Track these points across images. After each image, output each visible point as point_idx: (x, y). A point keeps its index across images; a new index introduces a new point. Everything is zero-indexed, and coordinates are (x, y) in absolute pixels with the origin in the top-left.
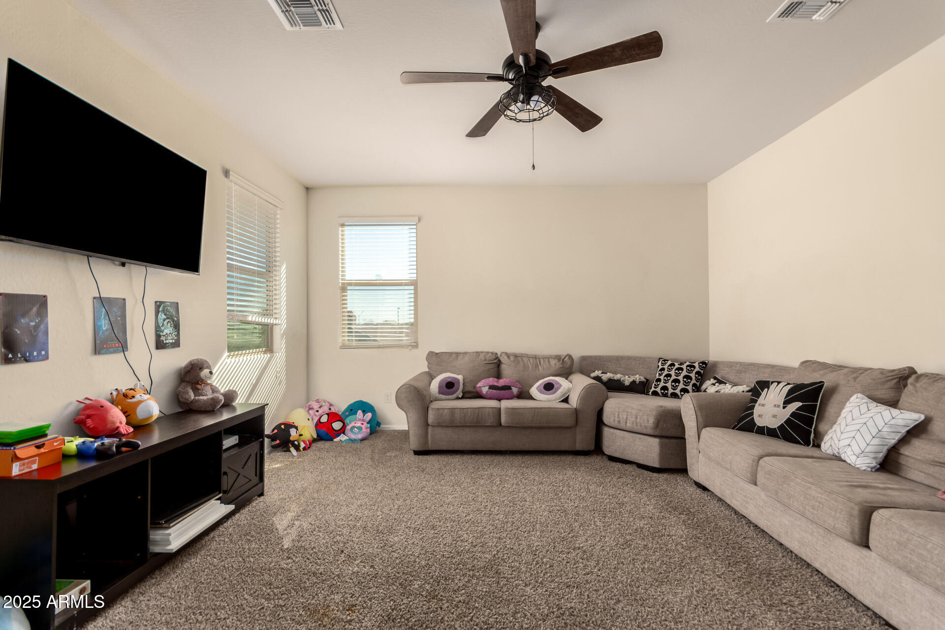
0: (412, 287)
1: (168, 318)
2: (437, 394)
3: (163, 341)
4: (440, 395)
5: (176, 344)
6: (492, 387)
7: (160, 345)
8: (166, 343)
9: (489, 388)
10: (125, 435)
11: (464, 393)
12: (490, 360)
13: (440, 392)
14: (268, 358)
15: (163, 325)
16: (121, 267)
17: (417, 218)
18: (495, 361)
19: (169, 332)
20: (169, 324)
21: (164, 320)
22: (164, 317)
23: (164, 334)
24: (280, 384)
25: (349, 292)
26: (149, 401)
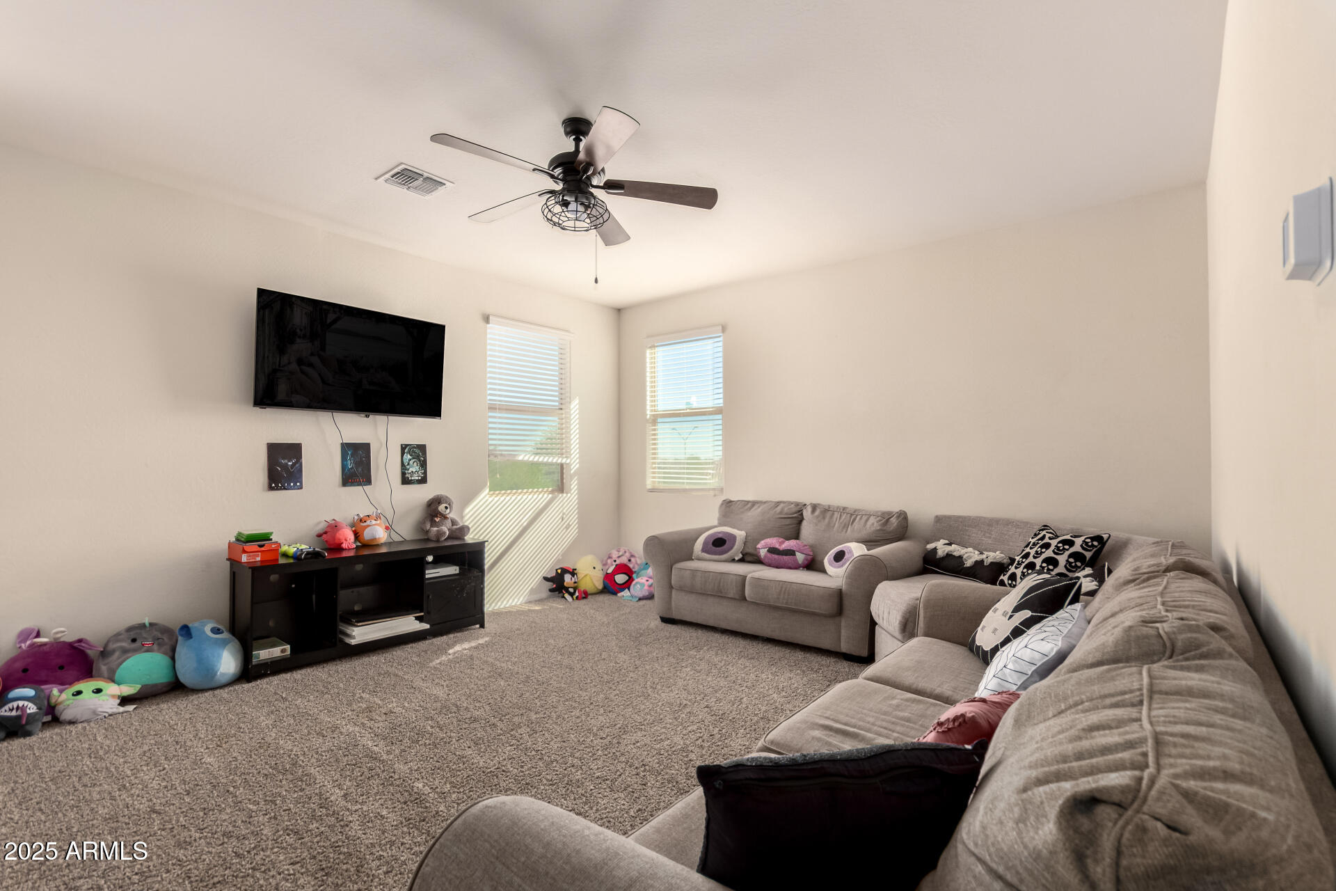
0: (720, 417)
1: (414, 458)
2: (700, 553)
3: (408, 478)
4: (703, 554)
5: (423, 480)
6: (772, 550)
7: (405, 481)
8: (412, 480)
9: (768, 551)
10: (346, 549)
11: (744, 554)
12: (786, 514)
13: (704, 550)
14: (547, 499)
15: (408, 464)
16: (366, 418)
17: (721, 327)
18: (795, 515)
19: (414, 471)
20: (415, 464)
21: (410, 460)
22: (409, 457)
23: (410, 471)
24: (567, 528)
25: (659, 426)
26: (377, 527)
